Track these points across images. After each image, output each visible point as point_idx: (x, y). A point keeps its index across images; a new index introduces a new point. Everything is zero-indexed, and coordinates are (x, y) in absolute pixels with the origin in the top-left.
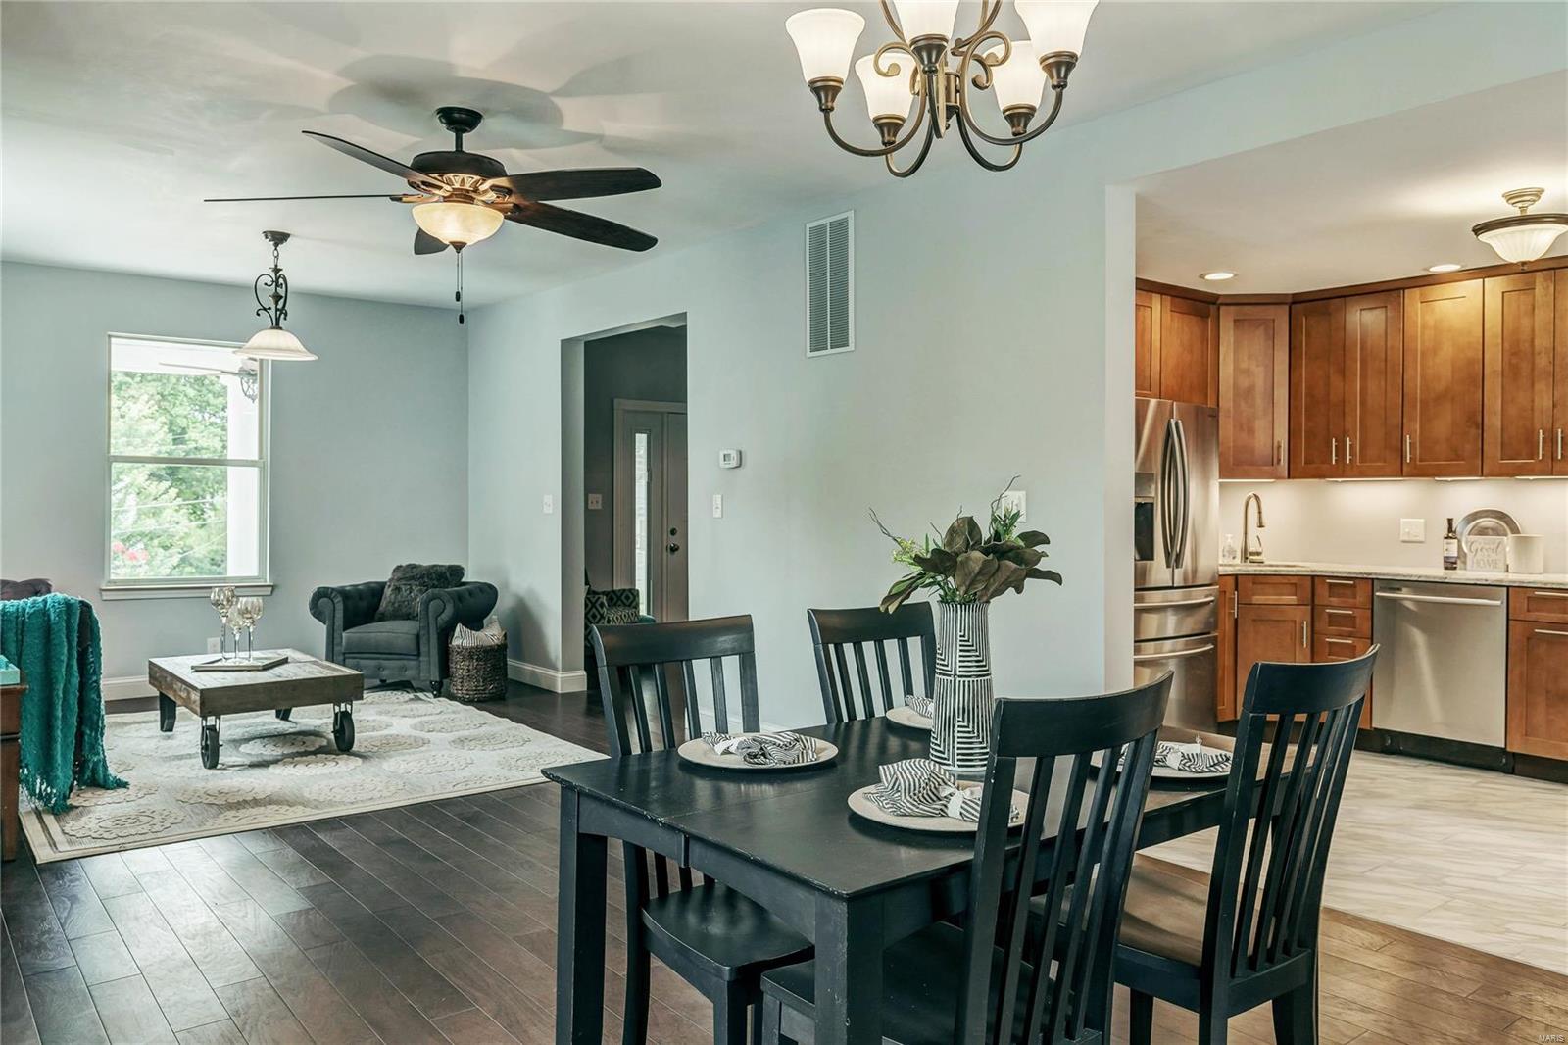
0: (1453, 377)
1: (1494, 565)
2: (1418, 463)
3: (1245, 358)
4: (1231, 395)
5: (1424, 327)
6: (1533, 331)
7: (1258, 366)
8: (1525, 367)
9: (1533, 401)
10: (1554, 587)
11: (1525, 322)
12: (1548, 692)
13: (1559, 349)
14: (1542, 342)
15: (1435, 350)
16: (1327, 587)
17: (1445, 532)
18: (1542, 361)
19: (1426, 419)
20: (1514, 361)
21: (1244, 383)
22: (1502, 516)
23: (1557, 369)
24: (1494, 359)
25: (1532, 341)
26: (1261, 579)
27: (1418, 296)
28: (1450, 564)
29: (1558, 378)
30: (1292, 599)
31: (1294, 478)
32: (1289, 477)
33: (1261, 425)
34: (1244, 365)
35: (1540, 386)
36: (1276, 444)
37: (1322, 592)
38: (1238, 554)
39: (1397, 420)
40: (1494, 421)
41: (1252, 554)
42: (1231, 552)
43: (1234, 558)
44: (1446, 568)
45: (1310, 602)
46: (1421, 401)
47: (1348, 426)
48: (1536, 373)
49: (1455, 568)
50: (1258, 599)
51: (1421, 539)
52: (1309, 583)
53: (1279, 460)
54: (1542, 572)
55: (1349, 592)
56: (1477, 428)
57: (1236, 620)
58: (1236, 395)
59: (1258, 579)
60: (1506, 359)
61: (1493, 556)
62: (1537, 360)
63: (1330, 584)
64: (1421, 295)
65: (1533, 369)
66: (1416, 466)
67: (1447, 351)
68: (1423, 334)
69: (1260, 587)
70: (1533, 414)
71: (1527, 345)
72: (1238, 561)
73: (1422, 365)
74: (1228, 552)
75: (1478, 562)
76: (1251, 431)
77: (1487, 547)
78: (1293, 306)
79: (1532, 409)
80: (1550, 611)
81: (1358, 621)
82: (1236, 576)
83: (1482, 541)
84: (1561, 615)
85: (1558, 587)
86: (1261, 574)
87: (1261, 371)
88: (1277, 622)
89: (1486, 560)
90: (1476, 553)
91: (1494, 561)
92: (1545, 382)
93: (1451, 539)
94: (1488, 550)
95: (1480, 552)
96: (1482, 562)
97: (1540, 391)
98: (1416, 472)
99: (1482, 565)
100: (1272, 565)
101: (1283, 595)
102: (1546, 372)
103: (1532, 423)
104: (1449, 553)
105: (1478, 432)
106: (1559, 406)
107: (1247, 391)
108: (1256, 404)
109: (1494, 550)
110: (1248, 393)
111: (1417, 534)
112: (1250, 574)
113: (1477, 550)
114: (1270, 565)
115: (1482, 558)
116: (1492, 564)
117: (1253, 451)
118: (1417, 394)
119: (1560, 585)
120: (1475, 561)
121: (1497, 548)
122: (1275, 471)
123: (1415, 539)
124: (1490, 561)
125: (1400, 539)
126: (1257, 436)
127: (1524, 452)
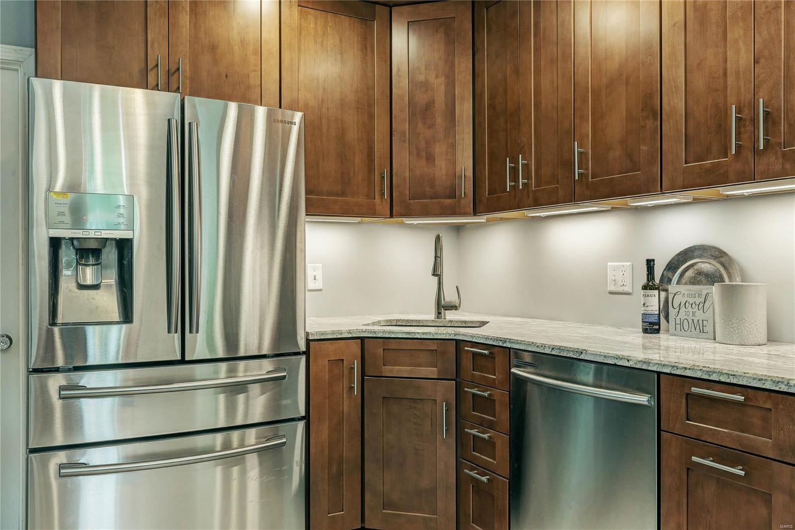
1: (700, 328)
2: (590, 180)
3: (423, 68)
4: (406, 115)
7: (437, 77)
9: (725, 60)
10: (723, 379)
16: (470, 355)
17: (644, 280)
21: (422, 98)
22: (719, 255)
24: (675, 7)
26: (393, 345)
28: (651, 326)
30: (432, 372)
31: (481, 213)
32: (474, 213)
33: (440, 149)
35: (735, 33)
36: (459, 172)
37: (466, 362)
39: (568, 124)
41: (445, 308)
44: (645, 331)
45: (454, 376)
47: (522, 140)
49: (658, 331)
50: (388, 370)
51: (627, 289)
52: (452, 350)
54: (765, 341)
55: (489, 365)
56: (655, 119)
58: (413, 115)
59: (389, 344)
61: (699, 314)
63: (472, 353)
66: (587, 186)
69: (392, 354)
70: (725, 81)
75: (682, 325)
76: (430, 158)
77: (691, 300)
79: (725, 74)
81: (497, 407)
82: (361, 339)
83: (686, 293)
84: (737, 433)
85: (728, 381)
86: (391, 336)
87: (441, 84)
88: (414, 401)
89: (690, 321)
90: (679, 309)
91: (701, 322)
92: (741, 24)
93: (651, 289)
94: (694, 305)
95: (683, 309)
96: (686, 322)
97: (736, 42)
98: (589, 193)
99: (686, 327)
100: (465, 322)
101: (420, 365)
102: (741, 7)
103: (726, 97)
104: (647, 309)
105: (656, 123)
106: (762, 61)
107: (424, 108)
108: (435, 124)
109: (701, 305)
110: (426, 110)
111: (623, 283)
112: (377, 336)
113: (680, 304)
114: (463, 321)
115: (686, 317)
116: (698, 328)
117: (432, 182)
118: (588, 82)
119: (731, 377)
120: (678, 322)
121: (704, 303)
122: (457, 207)
123: (620, 289)
124: (696, 322)
125: (608, 289)
126: (436, 163)
127: (715, 149)
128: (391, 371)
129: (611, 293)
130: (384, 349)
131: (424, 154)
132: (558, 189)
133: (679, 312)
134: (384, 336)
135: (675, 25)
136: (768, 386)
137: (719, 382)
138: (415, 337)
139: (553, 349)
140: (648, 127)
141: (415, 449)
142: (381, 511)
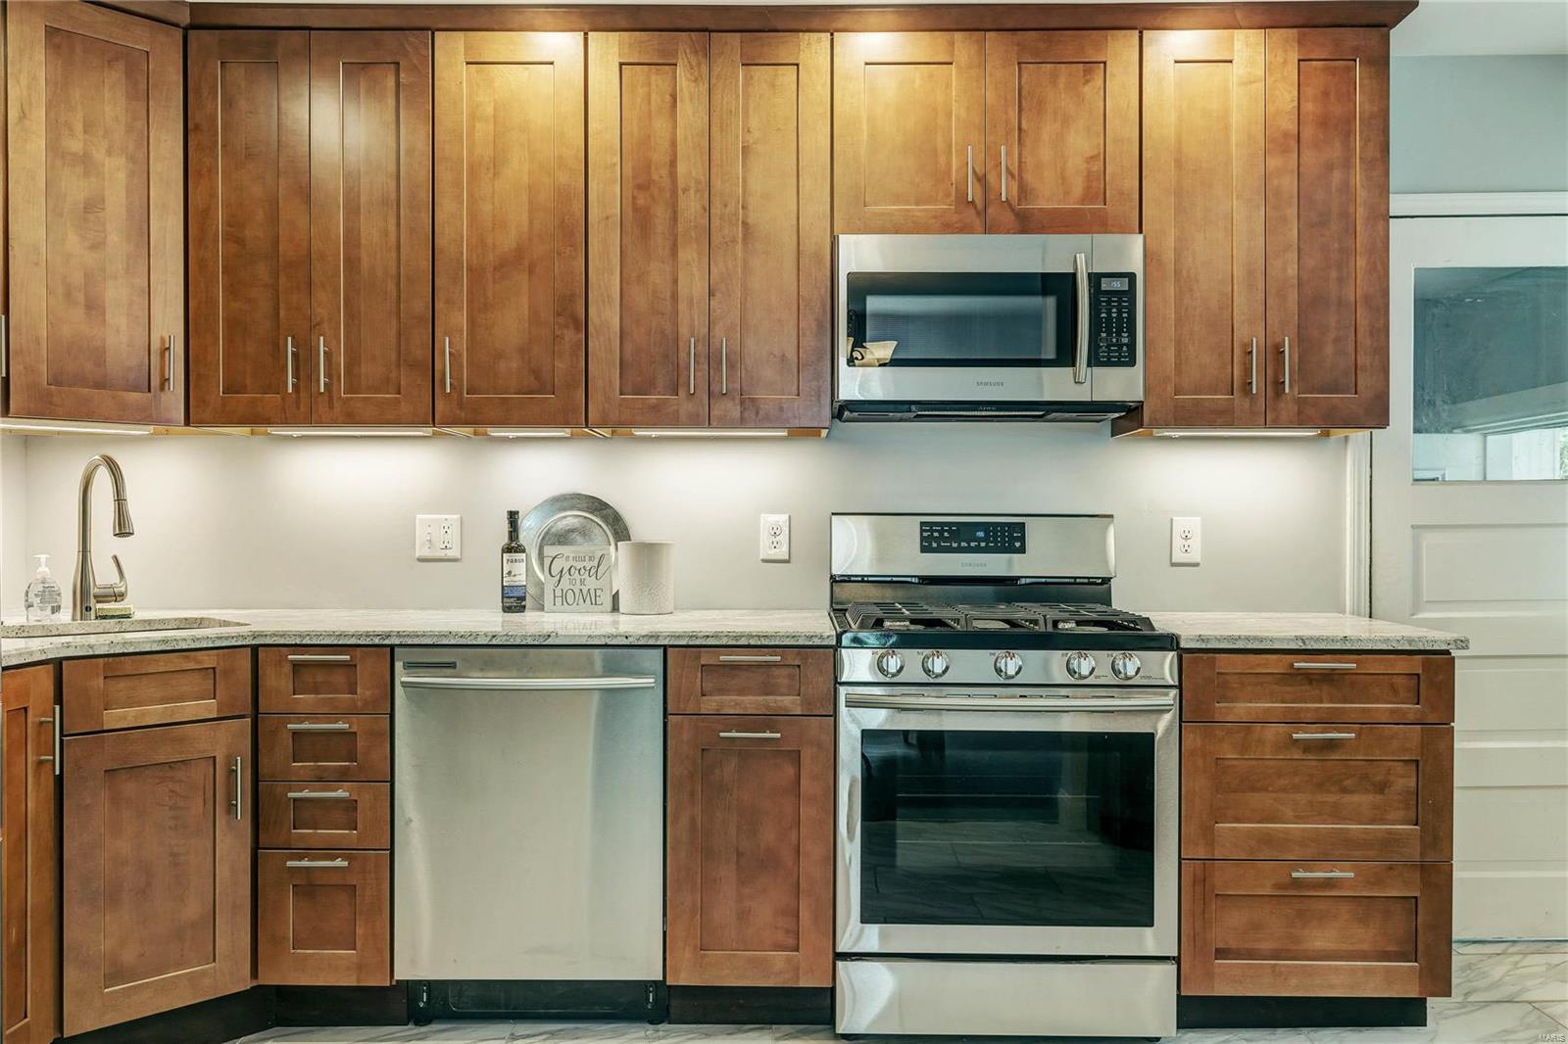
0: (531, 222)
1: (591, 599)
2: (466, 395)
3: (79, 127)
5: (473, 117)
6: (674, 144)
7: (109, 153)
8: (661, 214)
9: (675, 281)
10: (752, 642)
11: (660, 125)
12: (739, 854)
13: (717, 183)
14: (688, 168)
15: (497, 164)
16: (287, 669)
17: (502, 540)
18: (691, 206)
19: (480, 307)
20: (641, 202)
21: (76, 189)
23: (716, 222)
24: (607, 196)
25: (673, 163)
26: (128, 666)
27: (462, 48)
28: (514, 601)
29: (716, 239)
30: (207, 707)
31: (201, 423)
32: (187, 422)
33: (116, 294)
34: (75, 145)
35: (688, 254)
36: (156, 346)
37: (277, 680)
38: (67, 601)
39: (421, 306)
40: (606, 315)
41: (100, 598)
42: (48, 596)
43: (56, 609)
44: (507, 609)
45: (249, 711)
46: (470, 269)
47: (321, 312)
48: (681, 228)
49: (524, 609)
50: (116, 717)
51: (454, 553)
52: (245, 664)
53: (164, 381)
54: (672, 608)
55: (339, 678)
56: (577, 329)
57: (59, 781)
58: (55, 214)
59: (115, 665)
60: (628, 194)
61: (591, 583)
62: (682, 205)
63: (297, 666)
64: (467, 49)
65: (674, 219)
66: (461, 405)
67: (518, 168)
68: (472, 129)
69: (122, 685)
70: (675, 305)
71: (664, 172)
72: (65, 616)
73: (471, 195)
74: (41, 595)
75: (564, 597)
76: (94, 307)
77: (579, 565)
78: (192, 34)
79: (675, 297)
80: (741, 692)
81: (361, 743)
82: (58, 664)
83: (572, 555)
84: (762, 698)
85: (759, 643)
86: (126, 651)
87: (118, 169)
88: (170, 767)
89: (577, 592)
90: (561, 577)
91: (592, 592)
92: (695, 246)
93: (516, 552)
94: (582, 571)
95: (566, 576)
96: (570, 594)
97: (688, 264)
98: (463, 414)
99: (570, 601)
100: (149, 622)
101: (182, 698)
102: (696, 227)
103: (676, 325)
104: (515, 579)
105: (580, 336)
106: (718, 295)
107: (82, 206)
108: (104, 244)
109: (593, 571)
110: (85, 212)
111: (446, 544)
112: (97, 653)
113: (562, 571)
114: (145, 621)
115: (572, 587)
116: (588, 598)
117: (99, 355)
118: (462, 253)
119: (762, 639)
120: (558, 593)
121: (598, 567)
122: (153, 408)
123: (442, 554)
124: (585, 592)
125: (417, 555)
126: (107, 318)
127: (661, 381)
128: (124, 718)
129: (419, 560)
130: (105, 678)
131: (81, 297)
132: (400, 402)
133: (559, 581)
134: (112, 652)
135: (607, 218)
136: (801, 642)
137: (749, 646)
138: (177, 648)
139: (494, 636)
140: (567, 339)
141: (173, 855)
142: (102, 993)
